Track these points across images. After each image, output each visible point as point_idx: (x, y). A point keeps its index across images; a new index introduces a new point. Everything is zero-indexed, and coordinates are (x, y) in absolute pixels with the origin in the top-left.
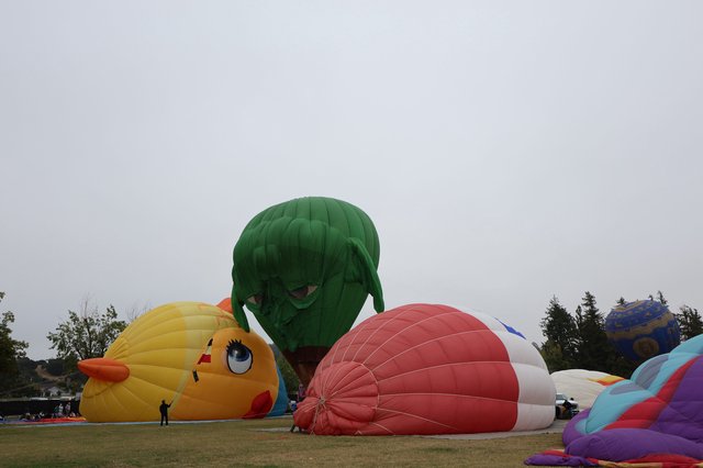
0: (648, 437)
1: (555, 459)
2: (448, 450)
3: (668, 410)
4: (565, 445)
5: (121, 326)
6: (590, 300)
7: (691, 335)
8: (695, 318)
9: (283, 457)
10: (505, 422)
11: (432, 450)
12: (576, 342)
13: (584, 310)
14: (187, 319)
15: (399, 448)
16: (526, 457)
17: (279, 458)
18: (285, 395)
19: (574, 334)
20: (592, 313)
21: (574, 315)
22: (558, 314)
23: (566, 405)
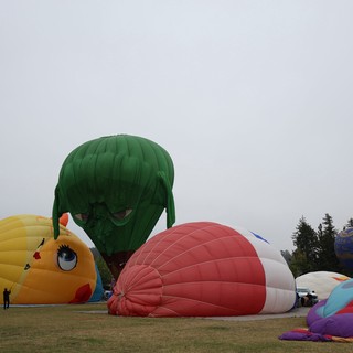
1: (301, 335)
2: (223, 328)
4: (308, 325)
6: (328, 219)
9: (99, 332)
11: (211, 328)
12: (318, 250)
13: (325, 226)
14: (27, 228)
15: (187, 326)
16: (280, 334)
17: (97, 333)
18: (101, 286)
19: (316, 244)
20: (330, 230)
21: (316, 230)
22: (305, 230)
23: (309, 296)
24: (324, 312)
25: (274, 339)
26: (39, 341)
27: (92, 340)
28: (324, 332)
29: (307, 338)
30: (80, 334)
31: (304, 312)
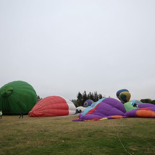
0: (93, 116)
2: (59, 119)
3: (96, 111)
4: (79, 117)
6: (85, 92)
7: (100, 99)
8: (101, 96)
9: (26, 121)
10: (67, 114)
11: (55, 119)
15: (49, 119)
20: (85, 94)
21: (82, 95)
22: (80, 94)
23: (80, 110)
24: (83, 114)
25: (71, 121)
26: (8, 124)
28: (82, 119)
29: (79, 121)
30: (20, 122)
31: (78, 114)
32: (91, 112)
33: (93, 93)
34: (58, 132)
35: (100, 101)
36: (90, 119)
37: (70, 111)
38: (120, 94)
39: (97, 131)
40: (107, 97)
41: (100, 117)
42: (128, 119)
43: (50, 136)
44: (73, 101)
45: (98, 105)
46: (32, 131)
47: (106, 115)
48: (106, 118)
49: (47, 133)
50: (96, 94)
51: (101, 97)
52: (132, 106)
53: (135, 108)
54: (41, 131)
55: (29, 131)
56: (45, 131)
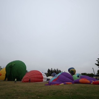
3: (57, 79)
4: (48, 83)
5: (2, 69)
6: (52, 69)
10: (42, 81)
22: (49, 70)
23: (49, 79)
24: (51, 81)
25: (44, 85)
27: (17, 86)
28: (50, 84)
29: (48, 85)
30: (16, 85)
31: (48, 81)
32: (55, 80)
33: (56, 69)
34: (36, 92)
35: (60, 74)
36: (54, 84)
37: (44, 80)
38: (70, 70)
39: (58, 92)
40: (63, 72)
41: (60, 83)
42: (75, 84)
43: (32, 94)
44: (45, 73)
45: (59, 76)
46: (22, 90)
47: (63, 82)
48: (63, 84)
49: (30, 92)
50: (57, 70)
51: (60, 72)
52: (77, 77)
53: (79, 78)
54: (27, 91)
55: (20, 91)
56: (29, 91)
